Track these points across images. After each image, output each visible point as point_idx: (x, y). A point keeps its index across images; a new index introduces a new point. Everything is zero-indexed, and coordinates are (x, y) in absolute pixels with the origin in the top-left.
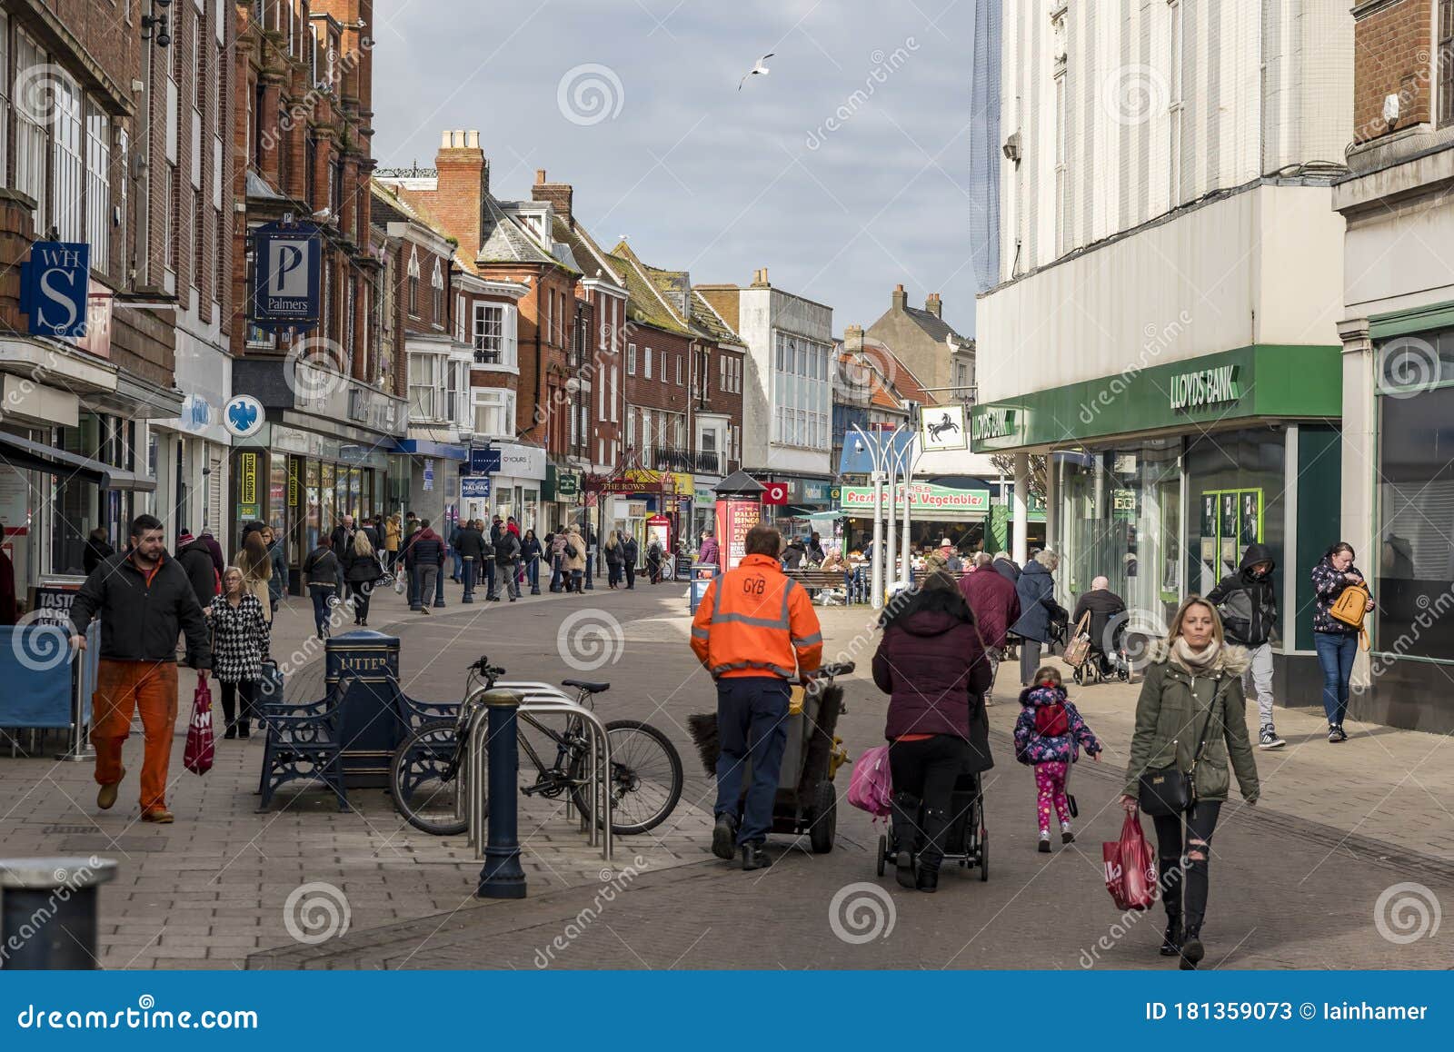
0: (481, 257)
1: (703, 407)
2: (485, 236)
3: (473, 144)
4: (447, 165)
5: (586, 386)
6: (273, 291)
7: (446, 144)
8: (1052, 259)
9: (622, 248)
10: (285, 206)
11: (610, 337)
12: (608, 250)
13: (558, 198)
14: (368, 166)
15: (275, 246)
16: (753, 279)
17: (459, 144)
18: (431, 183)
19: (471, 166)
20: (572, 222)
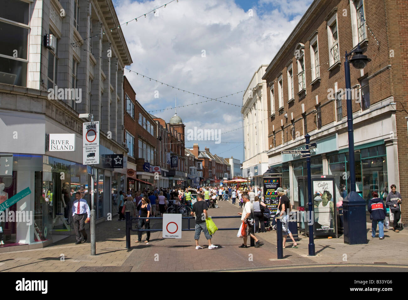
0: (198, 157)
1: (225, 172)
2: (199, 154)
3: (197, 145)
4: (194, 147)
5: (211, 171)
6: (173, 163)
7: (194, 145)
8: (249, 159)
9: (215, 154)
10: (174, 154)
11: (214, 165)
12: (214, 155)
13: (207, 150)
14: (184, 148)
15: (173, 158)
16: (231, 157)
17: (196, 145)
18: (193, 149)
19: (197, 147)
20: (209, 152)
